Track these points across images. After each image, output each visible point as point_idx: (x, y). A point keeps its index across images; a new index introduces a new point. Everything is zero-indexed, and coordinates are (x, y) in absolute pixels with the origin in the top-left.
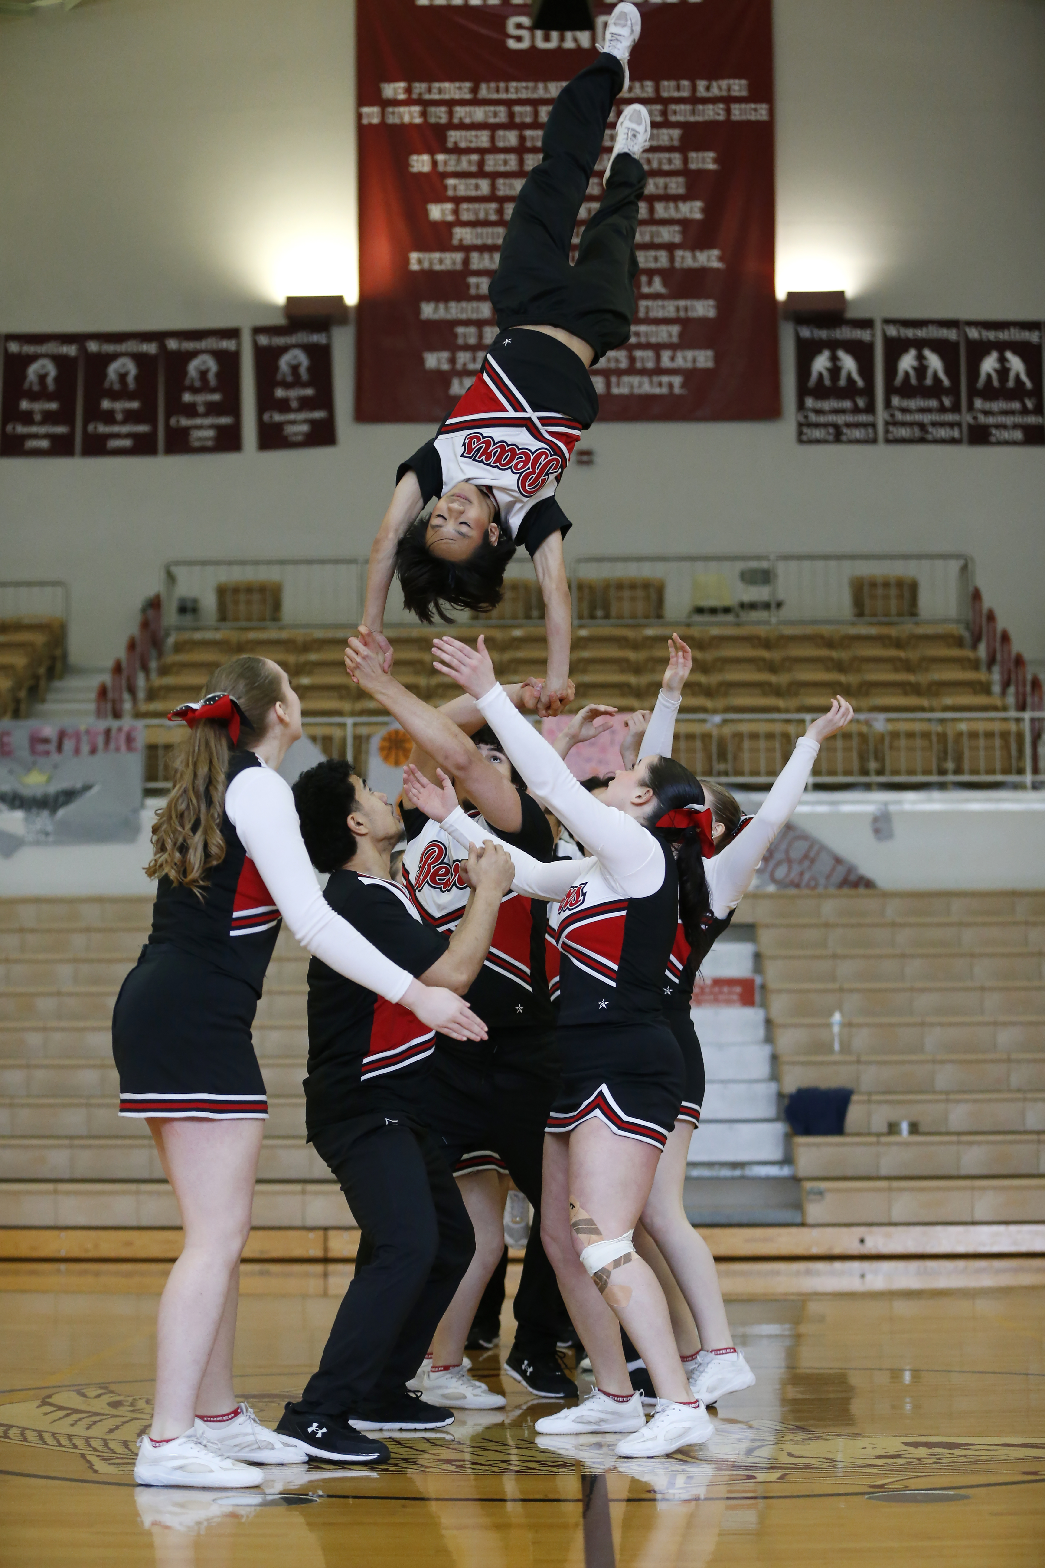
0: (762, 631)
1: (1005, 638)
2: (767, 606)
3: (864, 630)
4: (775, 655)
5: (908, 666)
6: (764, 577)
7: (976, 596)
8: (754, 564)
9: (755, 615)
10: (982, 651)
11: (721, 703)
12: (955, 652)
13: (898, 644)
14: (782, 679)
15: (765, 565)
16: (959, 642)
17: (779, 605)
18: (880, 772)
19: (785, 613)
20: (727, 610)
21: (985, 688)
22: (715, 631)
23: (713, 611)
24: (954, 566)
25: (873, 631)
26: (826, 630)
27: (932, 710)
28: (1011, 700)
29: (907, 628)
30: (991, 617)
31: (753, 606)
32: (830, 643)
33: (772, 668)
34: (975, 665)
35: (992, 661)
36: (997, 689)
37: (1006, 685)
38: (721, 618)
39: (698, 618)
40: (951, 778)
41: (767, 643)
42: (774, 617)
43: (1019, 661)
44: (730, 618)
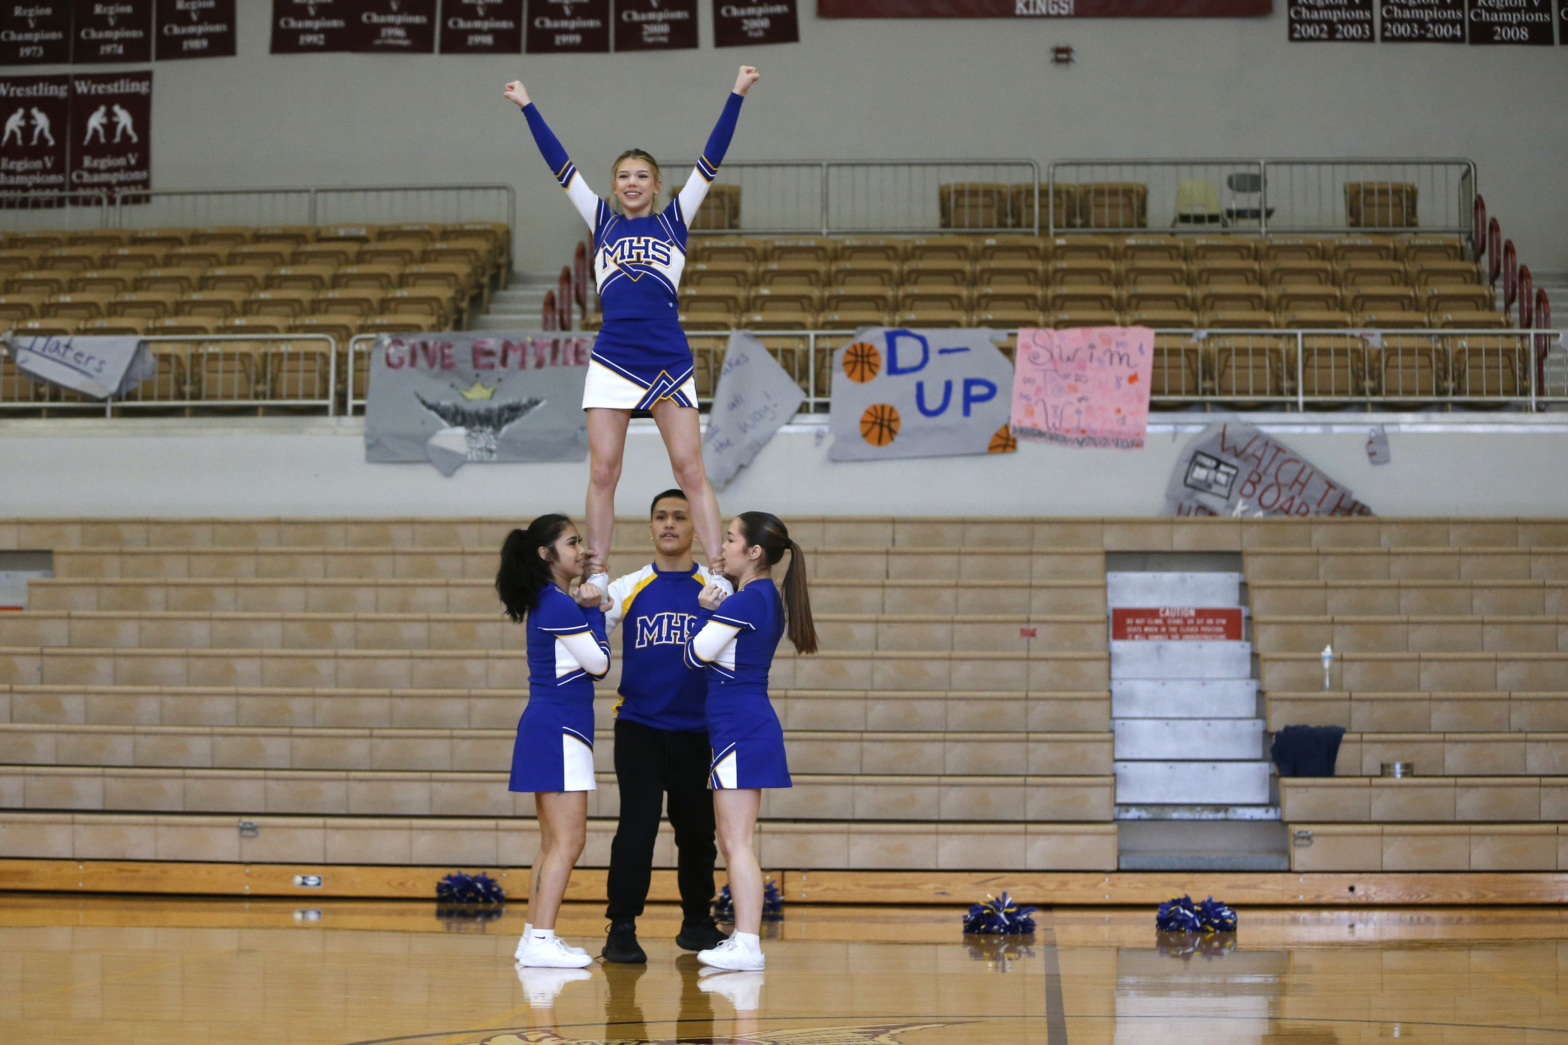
0: (1250, 240)
1: (1509, 249)
2: (1256, 214)
3: (1359, 241)
4: (1266, 266)
5: (1406, 279)
6: (1254, 183)
7: (1479, 204)
8: (1242, 170)
9: (1243, 224)
10: (1485, 261)
11: (1207, 317)
12: (1457, 265)
13: (1395, 255)
14: (1272, 292)
15: (1254, 170)
16: (1461, 254)
17: (1269, 213)
18: (1375, 392)
19: (1274, 222)
20: (1213, 218)
21: (1488, 303)
22: (1201, 241)
23: (1199, 219)
24: (1456, 173)
25: (1370, 241)
26: (1318, 240)
27: (1431, 325)
28: (1515, 316)
29: (1406, 238)
30: (1494, 227)
31: (1241, 214)
32: (1323, 254)
33: (1262, 280)
34: (1478, 278)
35: (1495, 275)
36: (1500, 304)
37: (1509, 300)
38: (1207, 226)
39: (1182, 227)
40: (1451, 398)
41: (1256, 254)
42: (1263, 226)
43: (1524, 274)
44: (1217, 227)
